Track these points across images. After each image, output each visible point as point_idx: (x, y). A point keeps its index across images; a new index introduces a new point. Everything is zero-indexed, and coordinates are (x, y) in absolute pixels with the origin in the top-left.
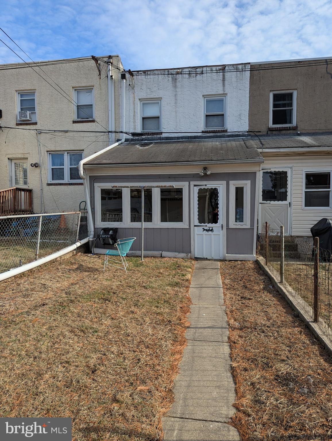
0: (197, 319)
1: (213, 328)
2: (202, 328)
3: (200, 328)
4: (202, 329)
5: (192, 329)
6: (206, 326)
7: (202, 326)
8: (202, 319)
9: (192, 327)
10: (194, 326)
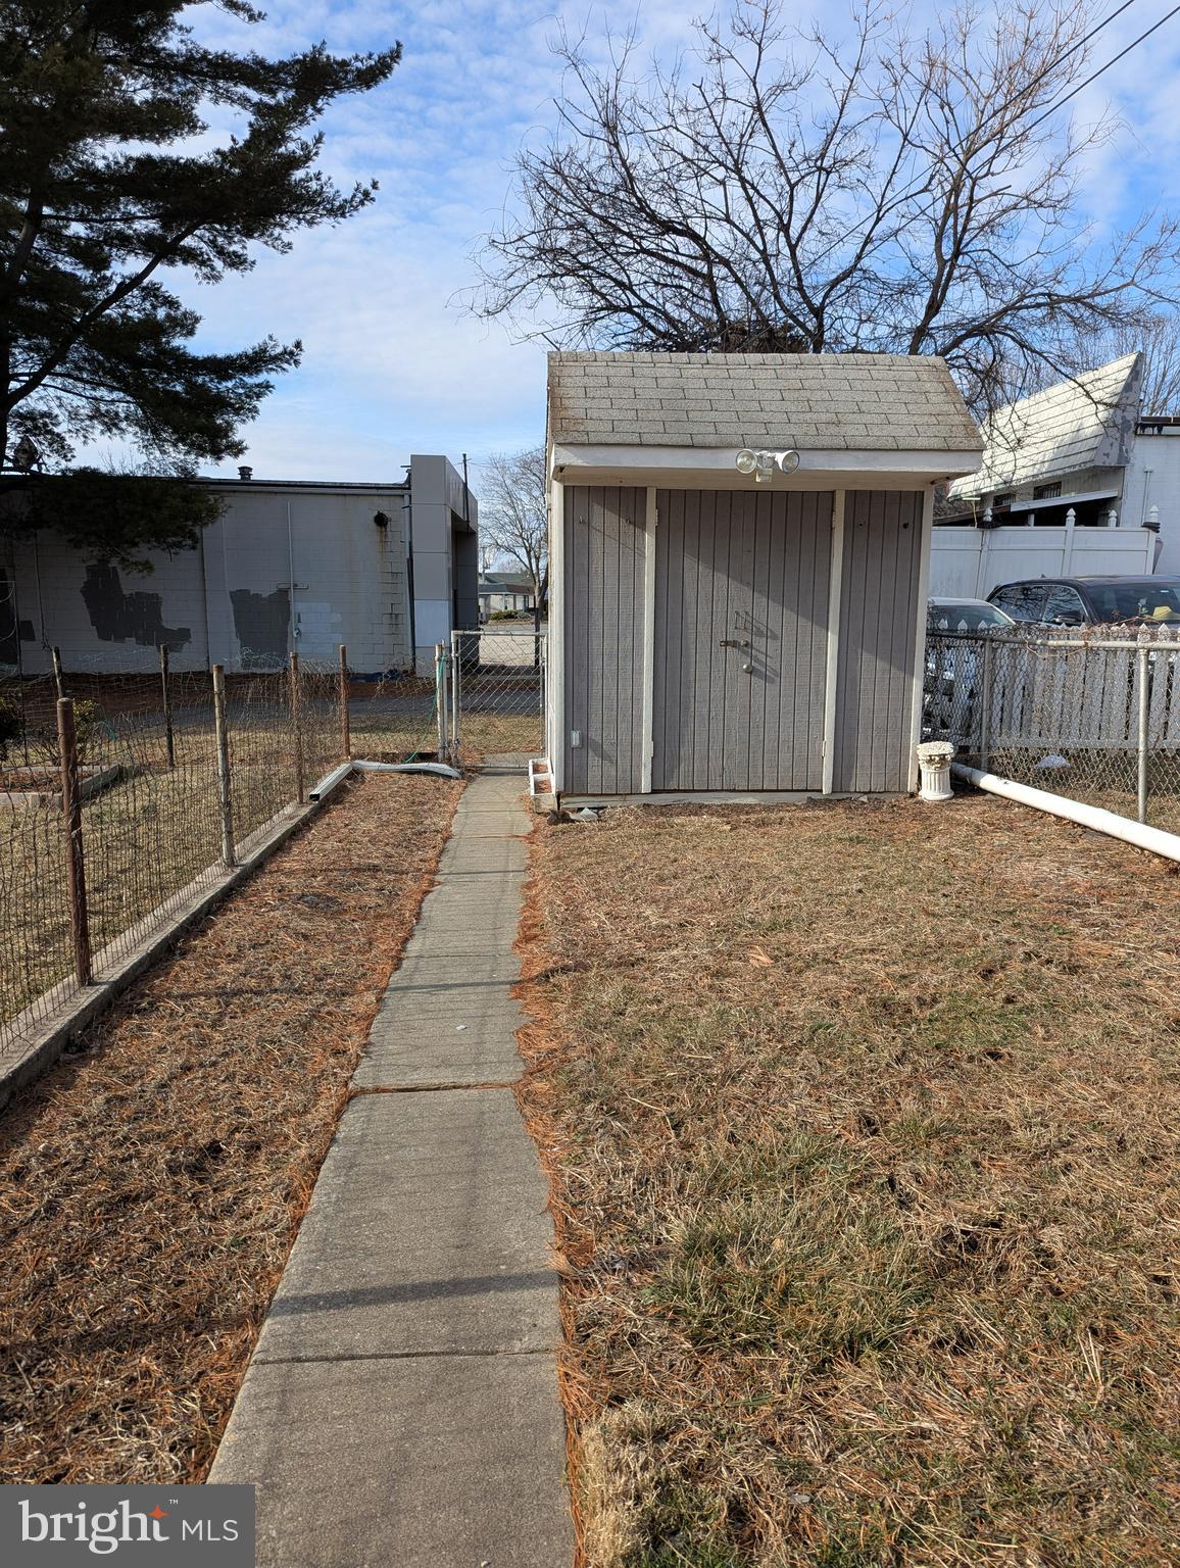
0: (490, 1012)
1: (436, 986)
2: (471, 985)
3: (478, 984)
4: (471, 981)
5: (502, 979)
6: (460, 990)
7: (470, 990)
8: (472, 1012)
9: (503, 987)
10: (496, 988)
